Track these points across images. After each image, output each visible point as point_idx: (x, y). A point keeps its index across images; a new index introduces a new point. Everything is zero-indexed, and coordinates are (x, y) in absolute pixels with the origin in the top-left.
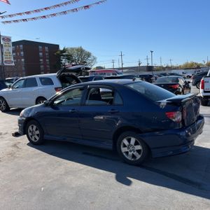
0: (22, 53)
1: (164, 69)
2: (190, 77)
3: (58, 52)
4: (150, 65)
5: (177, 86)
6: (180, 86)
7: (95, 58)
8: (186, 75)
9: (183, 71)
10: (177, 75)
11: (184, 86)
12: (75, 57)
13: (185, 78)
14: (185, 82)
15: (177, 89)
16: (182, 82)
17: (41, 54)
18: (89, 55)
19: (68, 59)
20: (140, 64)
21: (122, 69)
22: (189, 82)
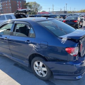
0: (10, 4)
1: (71, 12)
2: (83, 16)
3: (26, 4)
4: (65, 11)
5: (77, 21)
6: (78, 21)
7: (41, 7)
8: (81, 16)
9: (80, 13)
10: (77, 15)
11: (80, 21)
12: (33, 6)
13: (80, 17)
14: (81, 19)
15: (76, 22)
16: (79, 19)
17: (18, 5)
18: (39, 5)
19: (30, 7)
20: (61, 10)
21: (53, 12)
22: (83, 19)
